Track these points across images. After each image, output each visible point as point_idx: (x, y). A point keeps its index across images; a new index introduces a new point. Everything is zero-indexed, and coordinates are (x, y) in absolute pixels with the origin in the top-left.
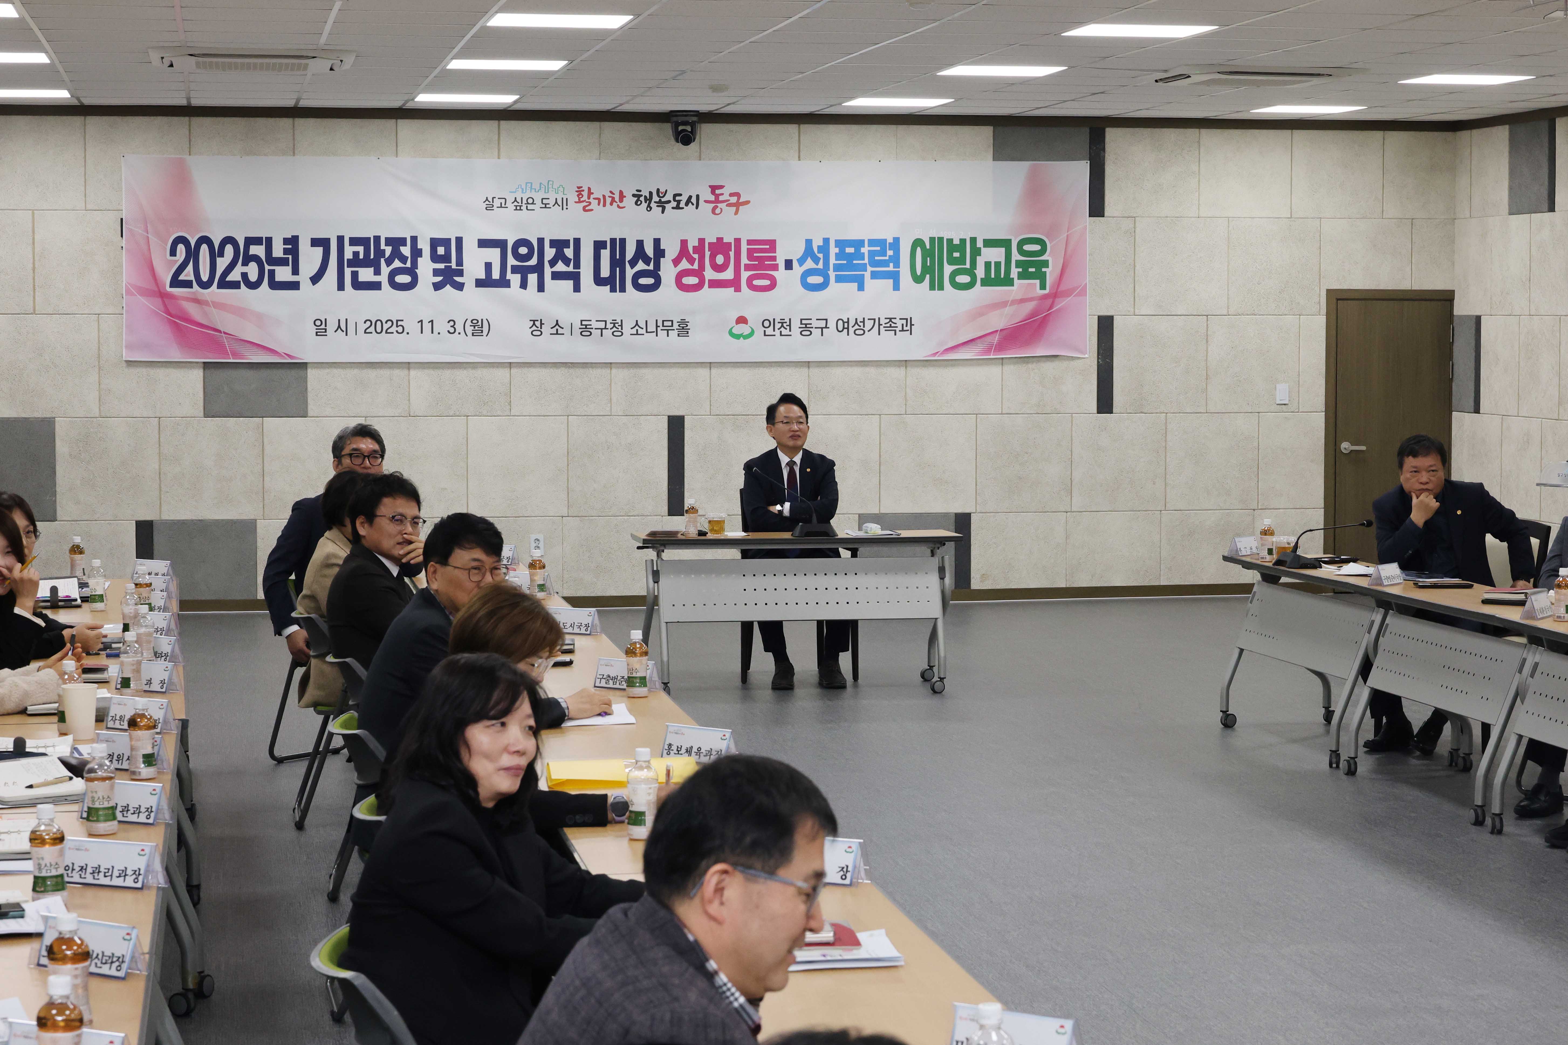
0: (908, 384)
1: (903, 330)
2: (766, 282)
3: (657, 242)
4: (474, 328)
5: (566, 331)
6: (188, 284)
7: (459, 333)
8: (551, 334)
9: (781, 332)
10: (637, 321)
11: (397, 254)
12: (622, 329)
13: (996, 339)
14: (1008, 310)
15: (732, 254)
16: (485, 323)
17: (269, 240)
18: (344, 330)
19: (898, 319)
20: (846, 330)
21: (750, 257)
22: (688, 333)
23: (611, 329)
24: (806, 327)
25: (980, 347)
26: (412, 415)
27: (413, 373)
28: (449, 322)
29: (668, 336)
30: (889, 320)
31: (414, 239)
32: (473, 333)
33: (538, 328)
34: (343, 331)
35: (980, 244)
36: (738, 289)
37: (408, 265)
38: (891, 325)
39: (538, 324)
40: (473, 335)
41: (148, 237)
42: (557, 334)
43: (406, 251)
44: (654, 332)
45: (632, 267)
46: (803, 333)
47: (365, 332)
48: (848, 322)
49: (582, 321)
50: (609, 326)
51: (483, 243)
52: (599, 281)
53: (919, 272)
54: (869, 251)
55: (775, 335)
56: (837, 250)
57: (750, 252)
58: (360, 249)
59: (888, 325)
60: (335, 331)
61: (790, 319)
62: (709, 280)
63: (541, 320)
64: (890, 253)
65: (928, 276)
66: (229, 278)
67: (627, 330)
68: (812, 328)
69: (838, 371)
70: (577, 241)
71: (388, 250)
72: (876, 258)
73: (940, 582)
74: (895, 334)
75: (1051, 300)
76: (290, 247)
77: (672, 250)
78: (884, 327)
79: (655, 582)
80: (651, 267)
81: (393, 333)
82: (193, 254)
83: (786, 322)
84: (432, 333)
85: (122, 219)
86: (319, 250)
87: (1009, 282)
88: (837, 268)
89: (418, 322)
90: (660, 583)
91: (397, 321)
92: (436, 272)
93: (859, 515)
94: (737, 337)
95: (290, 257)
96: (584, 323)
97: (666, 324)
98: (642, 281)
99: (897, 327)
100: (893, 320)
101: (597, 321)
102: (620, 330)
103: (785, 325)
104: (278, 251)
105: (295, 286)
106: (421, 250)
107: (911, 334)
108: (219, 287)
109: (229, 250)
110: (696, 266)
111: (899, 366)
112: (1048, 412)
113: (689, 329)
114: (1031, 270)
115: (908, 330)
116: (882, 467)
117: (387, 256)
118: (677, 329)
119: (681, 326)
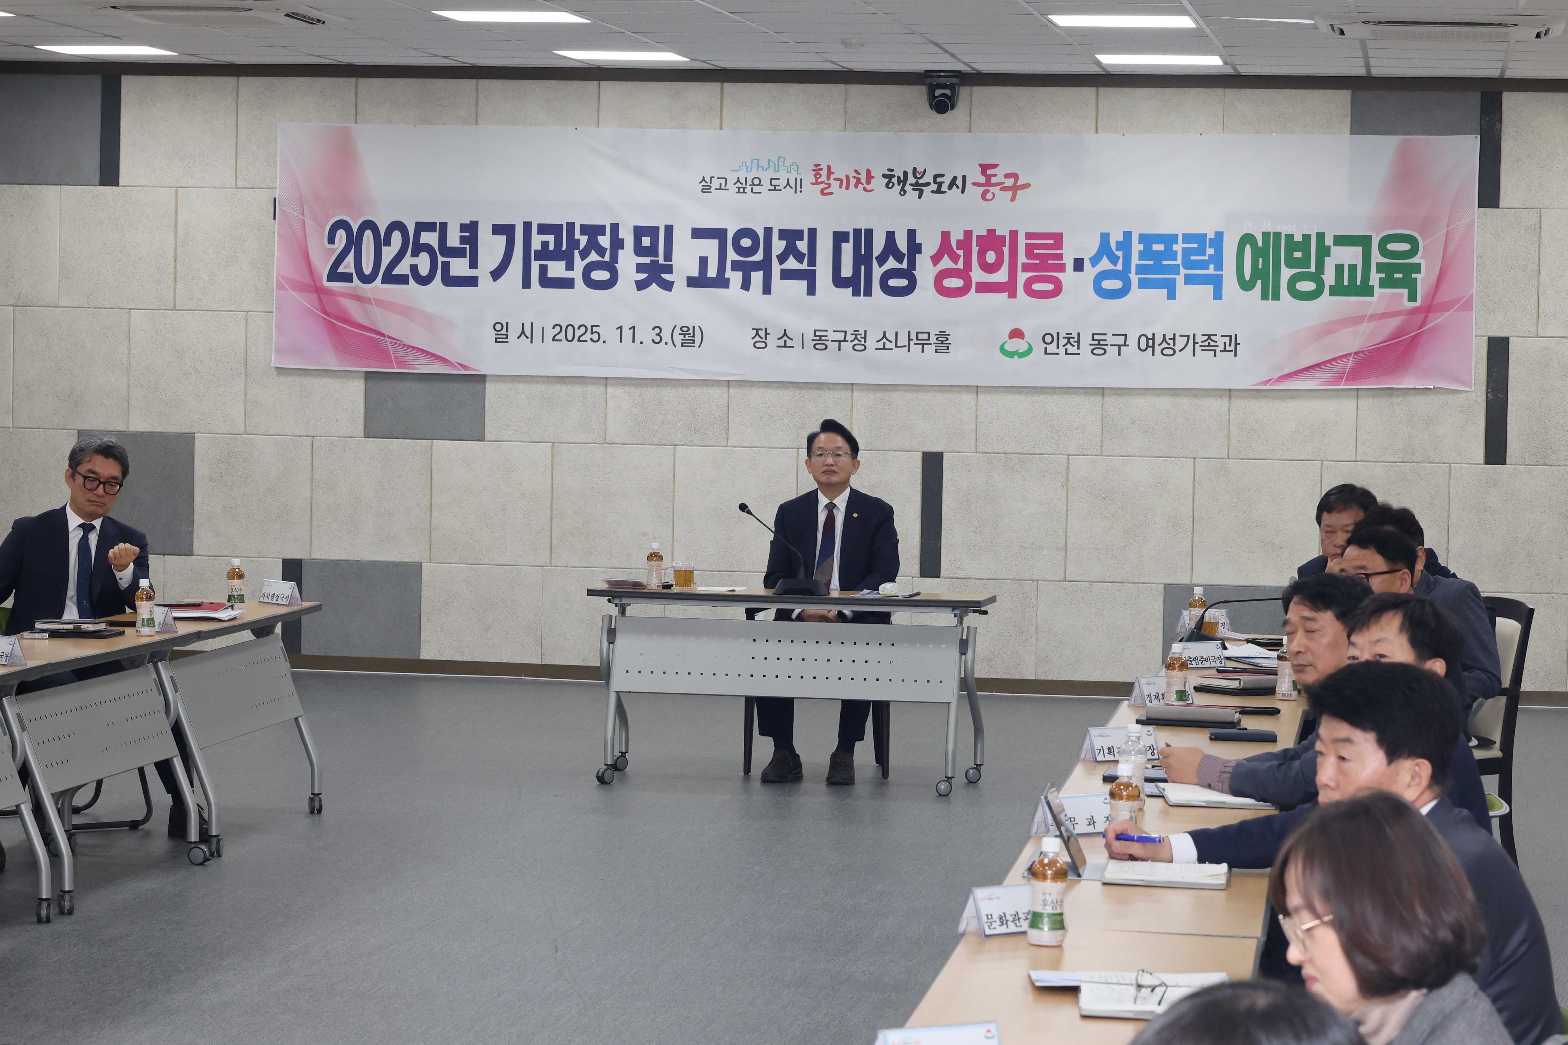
0: (1232, 419)
1: (1225, 350)
2: (1049, 287)
3: (912, 234)
4: (685, 337)
5: (796, 342)
6: (347, 278)
7: (666, 343)
8: (778, 347)
9: (1066, 349)
10: (885, 333)
11: (593, 246)
12: (865, 342)
13: (1349, 364)
14: (1366, 327)
15: (1006, 250)
16: (697, 331)
17: (444, 226)
18: (529, 336)
19: (1219, 336)
20: (1150, 349)
21: (1029, 254)
22: (948, 349)
23: (851, 341)
24: (1099, 344)
25: (1327, 374)
26: (608, 442)
27: (611, 390)
28: (654, 329)
29: (923, 351)
30: (1207, 337)
31: (615, 227)
32: (682, 343)
33: (762, 338)
34: (528, 338)
35: (1329, 241)
36: (1013, 295)
37: (607, 258)
38: (1209, 343)
39: (762, 333)
40: (682, 346)
41: (304, 221)
42: (785, 346)
43: (604, 241)
44: (905, 346)
45: (881, 265)
46: (1095, 351)
47: (554, 340)
48: (1153, 339)
49: (815, 331)
50: (850, 337)
51: (698, 233)
52: (839, 282)
53: (1247, 276)
54: (1183, 249)
55: (1058, 354)
56: (1141, 247)
57: (1029, 248)
58: (551, 238)
59: (1206, 343)
60: (518, 338)
61: (1079, 334)
62: (977, 283)
63: (766, 329)
64: (1210, 251)
65: (1259, 282)
66: (396, 271)
67: (871, 343)
68: (1107, 345)
69: (1140, 401)
70: (813, 232)
71: (584, 240)
72: (1193, 258)
74: (1215, 355)
75: (1422, 316)
76: (468, 234)
77: (930, 244)
78: (1201, 346)
80: (904, 265)
81: (586, 341)
82: (354, 243)
83: (1074, 338)
84: (634, 342)
85: (275, 199)
86: (503, 239)
87: (1367, 290)
88: (1140, 269)
89: (617, 329)
91: (592, 326)
92: (640, 268)
93: (1165, 585)
94: (1011, 355)
95: (468, 246)
96: (818, 333)
97: (921, 336)
98: (893, 282)
99: (1217, 346)
100: (1212, 337)
101: (834, 331)
102: (863, 342)
103: (1072, 341)
104: (453, 240)
105: (472, 282)
106: (623, 240)
107: (1236, 355)
108: (384, 282)
109: (397, 237)
110: (960, 265)
111: (1220, 397)
112: (1418, 460)
113: (950, 344)
114: (1397, 276)
115: (1232, 351)
116: (1196, 525)
117: (582, 247)
118: (934, 343)
119: (939, 339)
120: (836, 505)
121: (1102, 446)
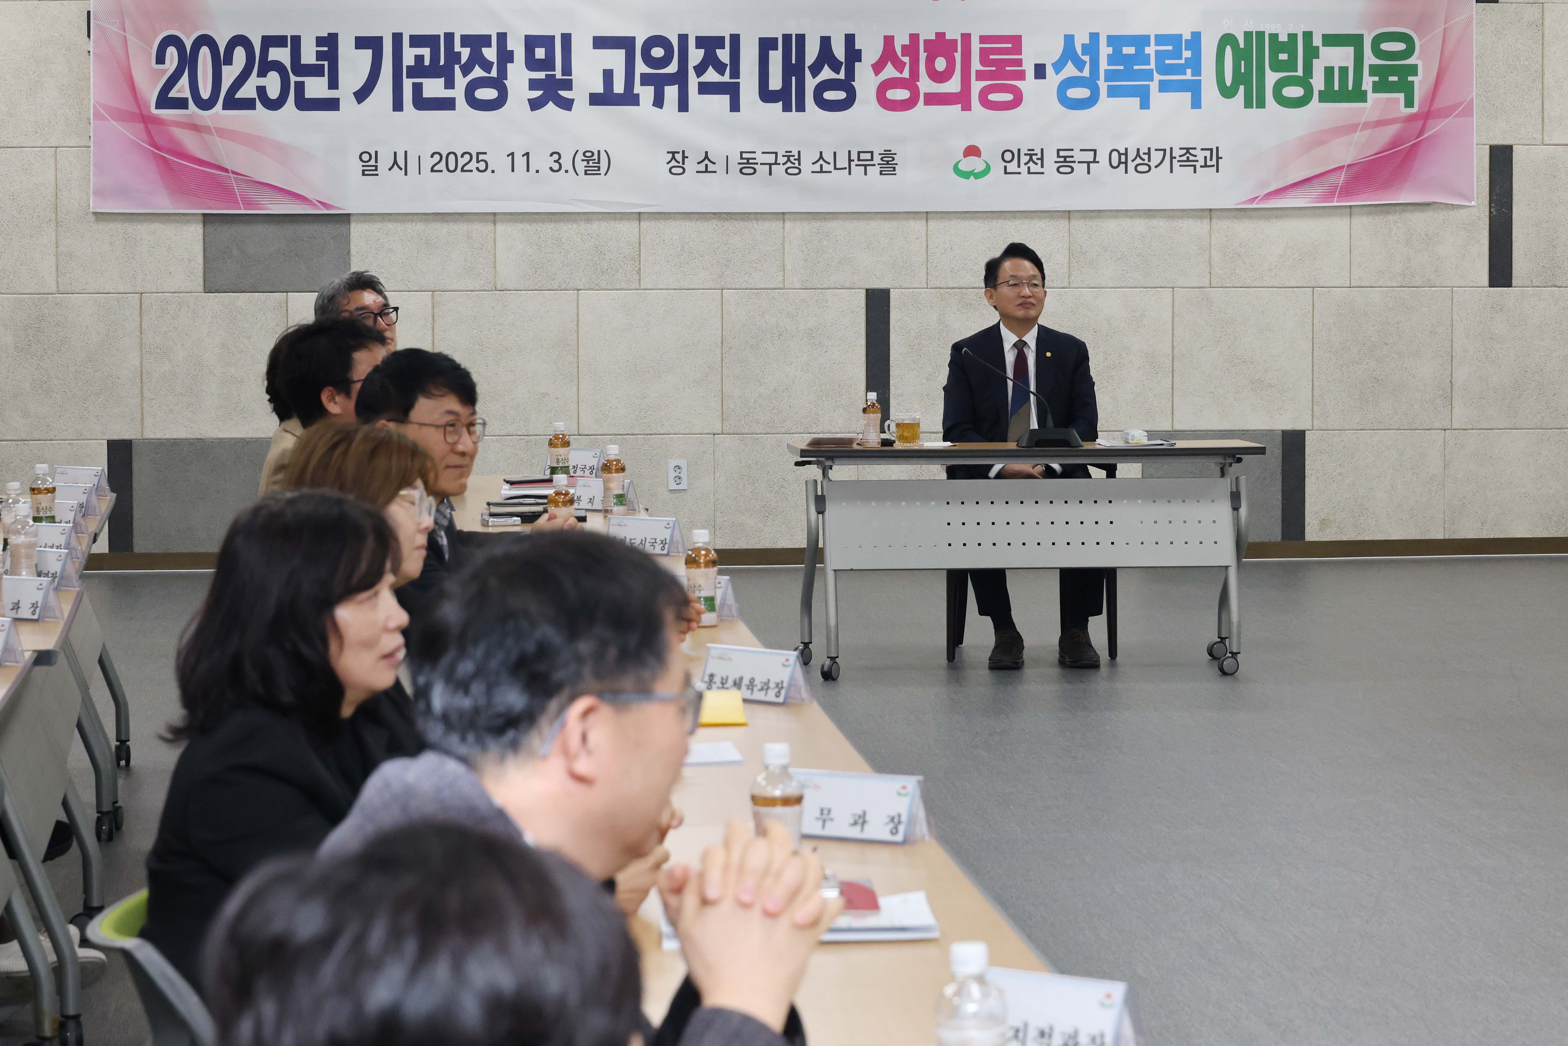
0: (1213, 243)
1: (1206, 166)
2: (1008, 97)
3: (850, 39)
4: (588, 163)
5: (720, 167)
6: (181, 104)
7: (567, 171)
8: (697, 172)
9: (1029, 168)
10: (821, 153)
11: (477, 59)
12: (799, 164)
13: (1341, 178)
14: (1359, 137)
15: (958, 56)
16: (603, 156)
17: (296, 41)
18: (403, 166)
19: (1199, 149)
20: (1123, 166)
21: (984, 60)
22: (894, 170)
23: (784, 164)
24: (1065, 161)
25: (1317, 190)
26: (499, 287)
27: (500, 228)
28: (551, 155)
29: (866, 174)
30: (1184, 151)
31: (502, 37)
32: (586, 171)
33: (679, 163)
34: (401, 169)
35: (1317, 41)
36: (967, 107)
37: (494, 73)
38: (1188, 158)
39: (679, 157)
40: (586, 174)
41: (125, 37)
42: (706, 171)
43: (490, 53)
44: (846, 168)
45: (815, 75)
46: (1062, 170)
47: (432, 170)
48: (1126, 154)
49: (742, 153)
50: (782, 160)
51: (601, 43)
52: (767, 95)
53: (1228, 81)
54: (1156, 51)
55: (1020, 173)
56: (1110, 50)
57: (984, 53)
58: (426, 52)
60: (390, 169)
61: (1042, 150)
62: (925, 94)
63: (683, 152)
64: (1187, 54)
65: (1242, 88)
66: (239, 95)
67: (807, 165)
68: (1074, 162)
69: (1111, 225)
70: (735, 39)
71: (465, 54)
72: (1167, 62)
73: (1233, 513)
74: (1195, 172)
75: (1420, 123)
76: (326, 49)
77: (871, 51)
79: (819, 513)
80: (842, 76)
81: (471, 171)
82: (188, 61)
83: (1036, 154)
84: (528, 170)
85: (89, 13)
86: (367, 54)
87: (1360, 96)
88: (1110, 76)
89: (508, 156)
90: (826, 513)
91: (478, 154)
92: (534, 84)
94: (966, 175)
95: (326, 63)
96: (745, 155)
97: (862, 156)
98: (829, 95)
99: (1197, 161)
100: (1190, 151)
101: (763, 153)
102: (797, 165)
103: (1034, 158)
104: (309, 56)
105: (332, 105)
106: (512, 52)
107: (1217, 171)
108: (226, 107)
109: (240, 54)
110: (906, 74)
111: (1201, 218)
112: (1418, 284)
113: (897, 164)
114: (1391, 79)
115: (1213, 166)
116: (1176, 364)
117: (463, 62)
118: (879, 164)
119: (884, 159)
120: (1026, 343)
121: (1069, 276)
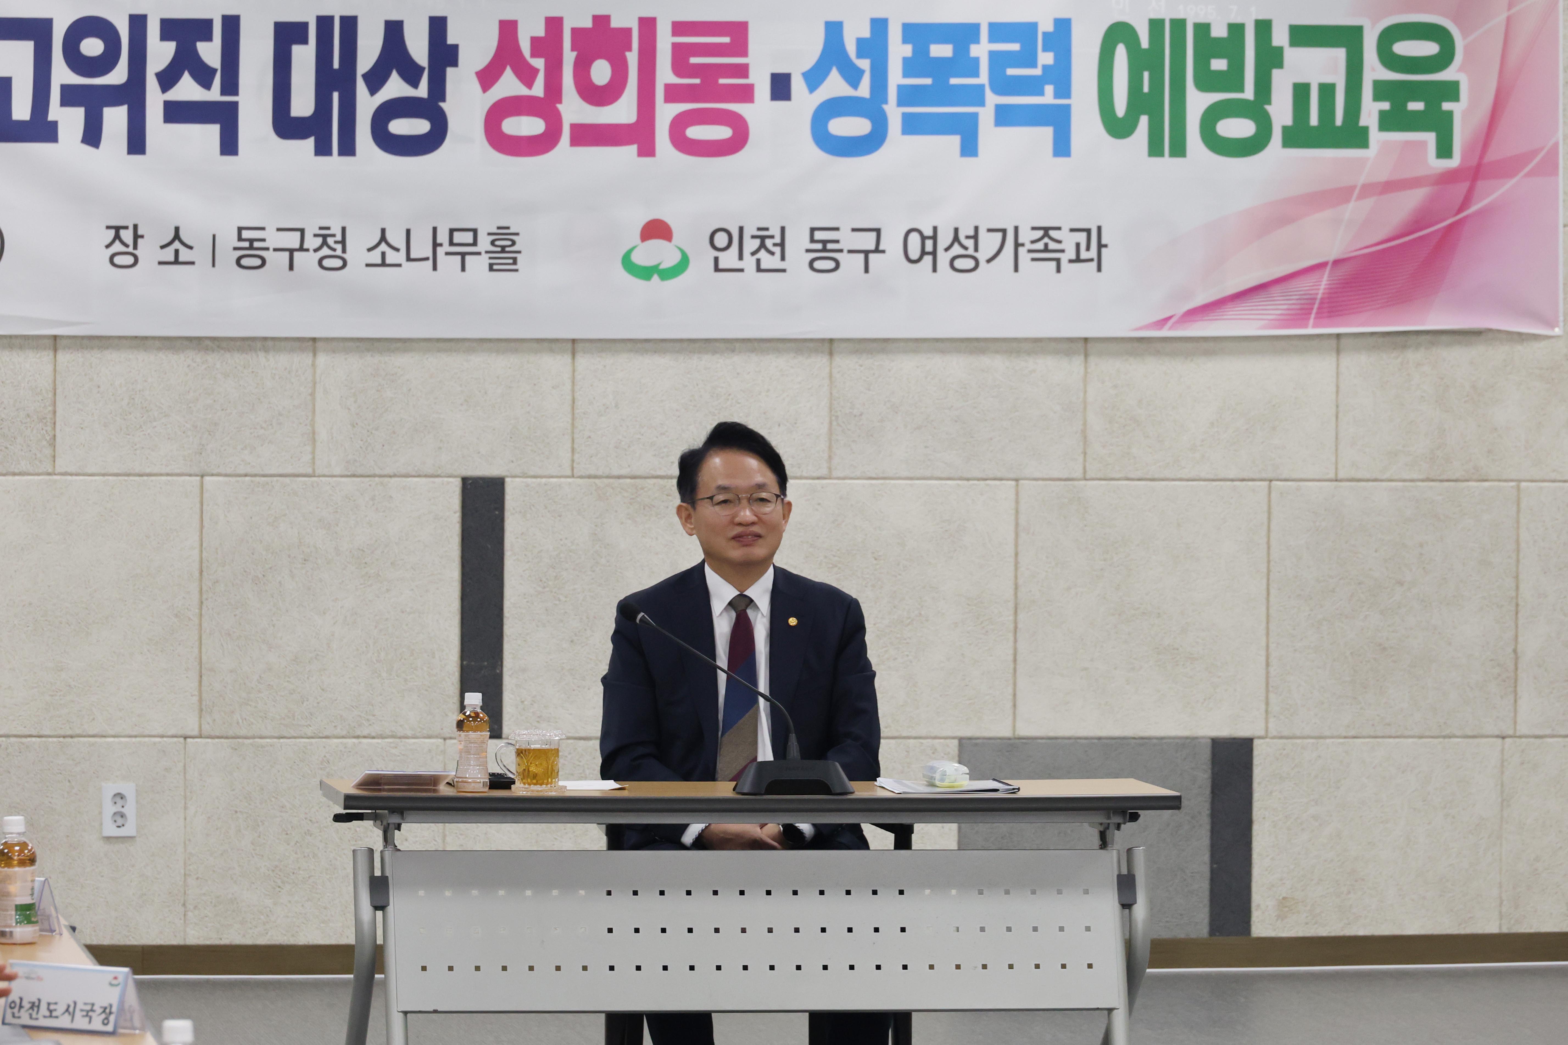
0: (1090, 399)
1: (1078, 260)
2: (722, 132)
3: (438, 26)
5: (200, 254)
8: (160, 263)
9: (758, 261)
10: (383, 231)
12: (344, 251)
13: (1322, 284)
14: (1353, 210)
15: (632, 58)
19: (1066, 229)
20: (928, 259)
21: (680, 65)
22: (515, 263)
23: (316, 250)
24: (824, 250)
25: (1278, 304)
29: (463, 269)
30: (1040, 233)
33: (127, 246)
35: (1280, 37)
36: (647, 150)
38: (1046, 245)
39: (127, 236)
42: (176, 262)
44: (427, 259)
45: (373, 89)
46: (818, 265)
48: (934, 238)
49: (240, 230)
50: (312, 242)
52: (286, 126)
53: (1120, 108)
54: (992, 54)
55: (742, 270)
56: (907, 50)
57: (680, 54)
59: (1040, 246)
61: (783, 229)
62: (574, 127)
63: (135, 227)
64: (1046, 58)
65: (1144, 120)
67: (357, 253)
68: (841, 251)
70: (231, 24)
72: (1011, 72)
73: (1122, 914)
74: (1058, 270)
75: (1463, 187)
77: (476, 47)
78: (1030, 251)
79: (376, 908)
80: (422, 91)
83: (772, 237)
87: (1356, 136)
88: (907, 96)
90: (390, 909)
93: (961, 740)
94: (645, 273)
96: (246, 234)
97: (458, 237)
98: (400, 127)
99: (1063, 251)
100: (1052, 233)
101: (279, 230)
102: (339, 252)
103: (769, 243)
107: (1099, 269)
110: (538, 89)
111: (1068, 353)
112: (1457, 475)
113: (519, 252)
114: (1413, 106)
115: (1092, 260)
116: (1021, 616)
118: (487, 252)
119: (497, 243)
120: (752, 601)
121: (830, 457)
